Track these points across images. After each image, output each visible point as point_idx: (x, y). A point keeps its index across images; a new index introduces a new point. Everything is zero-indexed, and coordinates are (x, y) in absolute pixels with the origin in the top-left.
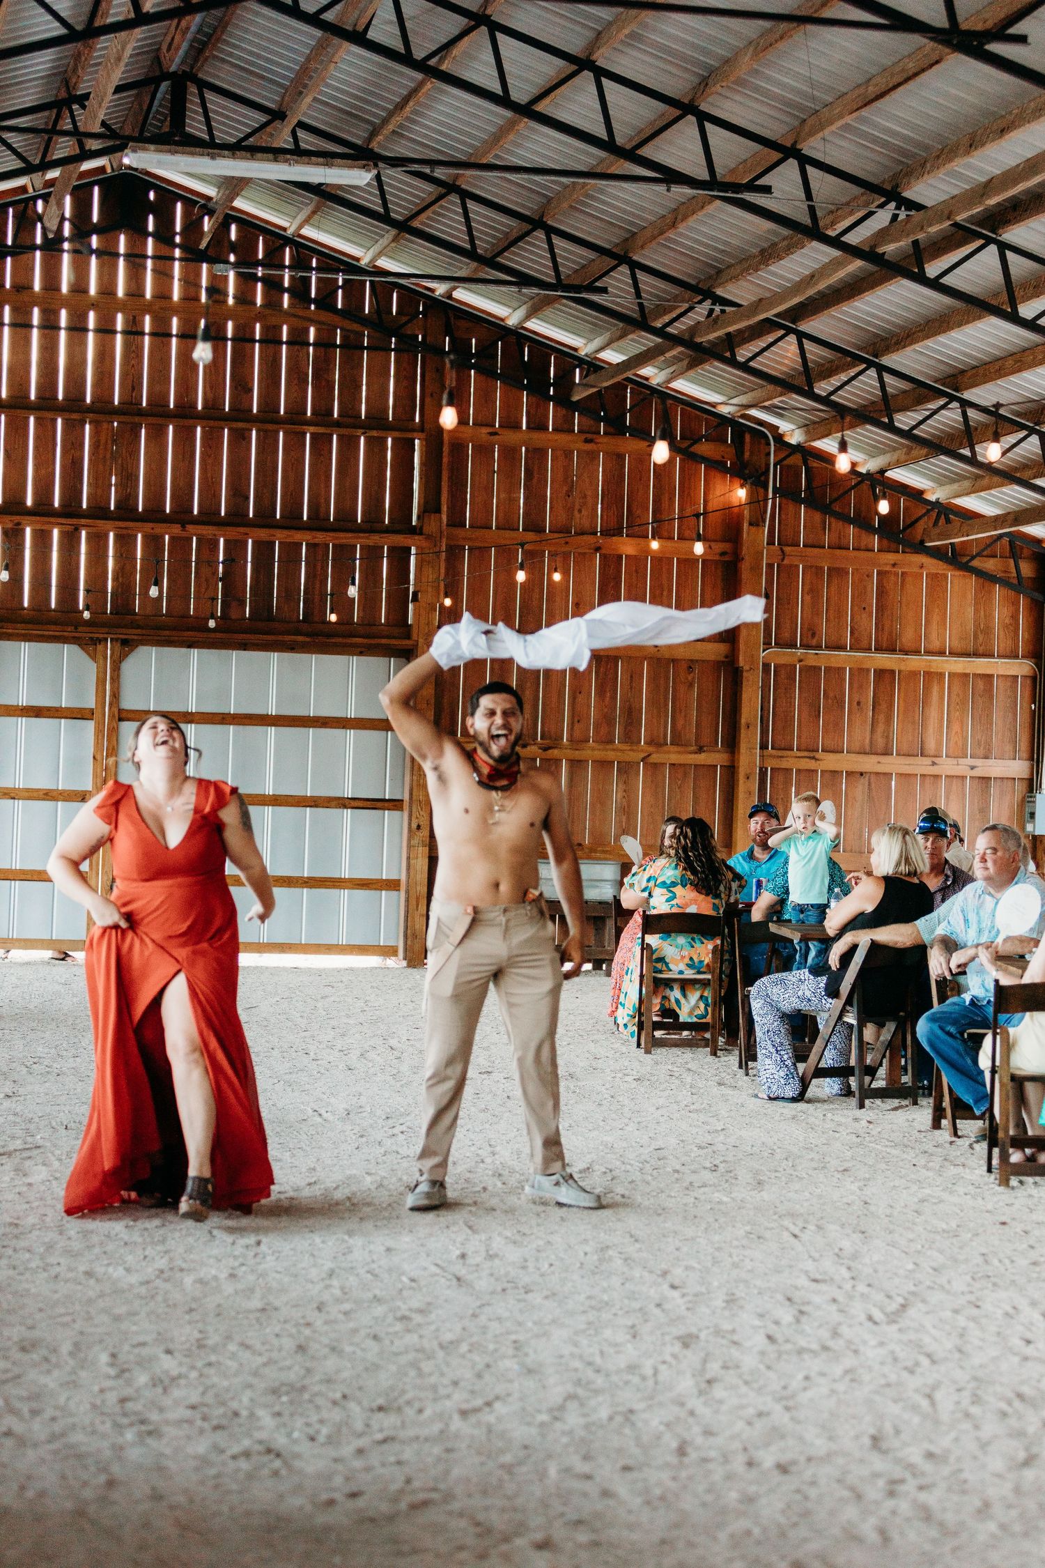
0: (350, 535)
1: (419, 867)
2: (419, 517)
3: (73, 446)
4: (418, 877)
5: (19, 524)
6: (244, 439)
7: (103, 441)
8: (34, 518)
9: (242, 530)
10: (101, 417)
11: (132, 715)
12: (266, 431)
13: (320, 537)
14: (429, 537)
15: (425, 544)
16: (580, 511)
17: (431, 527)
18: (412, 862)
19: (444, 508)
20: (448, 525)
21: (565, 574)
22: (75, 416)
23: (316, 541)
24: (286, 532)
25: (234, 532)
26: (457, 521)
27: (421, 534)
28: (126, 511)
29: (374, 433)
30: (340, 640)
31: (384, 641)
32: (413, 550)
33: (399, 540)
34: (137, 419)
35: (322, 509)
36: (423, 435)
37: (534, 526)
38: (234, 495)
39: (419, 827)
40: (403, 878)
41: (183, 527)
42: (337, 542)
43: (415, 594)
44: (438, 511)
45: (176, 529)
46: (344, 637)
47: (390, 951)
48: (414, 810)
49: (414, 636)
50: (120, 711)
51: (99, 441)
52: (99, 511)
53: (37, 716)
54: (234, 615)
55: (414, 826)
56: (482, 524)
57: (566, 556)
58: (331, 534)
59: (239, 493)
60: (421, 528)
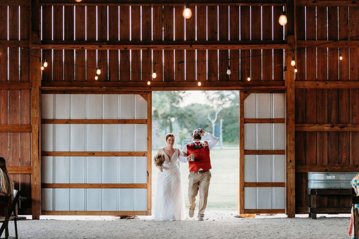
0: (258, 45)
1: (291, 177)
2: (285, 37)
3: (147, 16)
4: (291, 182)
5: (126, 48)
6: (214, 10)
7: (158, 14)
8: (133, 46)
9: (214, 46)
10: (157, 5)
11: (249, 121)
12: (223, 6)
13: (246, 47)
14: (290, 45)
15: (288, 48)
16: (351, 31)
17: (291, 41)
18: (288, 175)
19: (295, 33)
20: (297, 39)
21: (346, 57)
22: (147, 5)
23: (245, 49)
24: (232, 46)
25: (212, 47)
26: (301, 37)
27: (286, 43)
28: (168, 41)
29: (266, 5)
30: (256, 87)
31: (273, 87)
32: (284, 50)
33: (278, 46)
34: (171, 5)
35: (247, 36)
36: (286, 5)
37: (333, 38)
38: (211, 32)
39: (291, 161)
40: (286, 182)
41: (191, 46)
42: (253, 49)
43: (286, 67)
44: (293, 34)
45: (188, 47)
46: (257, 86)
47: (282, 211)
48: (288, 154)
49: (286, 85)
50: (245, 119)
51: (157, 14)
52: (158, 41)
53: (125, 123)
54: (213, 79)
55: (289, 161)
56: (311, 38)
57: (346, 50)
58: (250, 45)
59: (213, 31)
60: (286, 41)
